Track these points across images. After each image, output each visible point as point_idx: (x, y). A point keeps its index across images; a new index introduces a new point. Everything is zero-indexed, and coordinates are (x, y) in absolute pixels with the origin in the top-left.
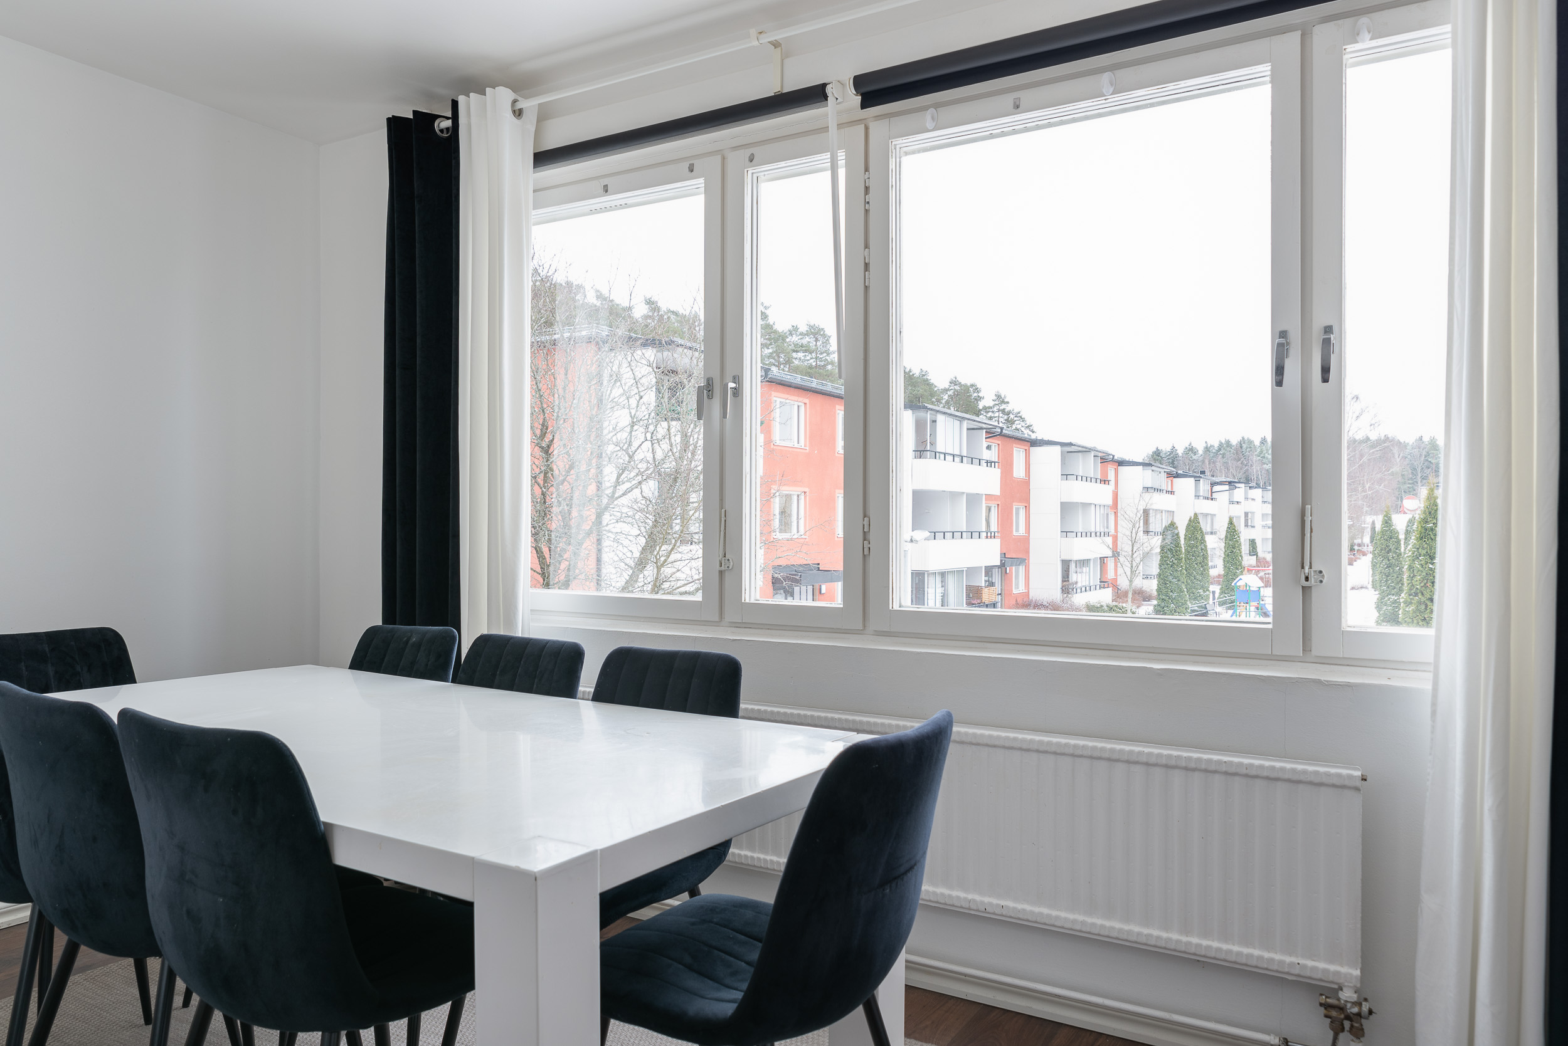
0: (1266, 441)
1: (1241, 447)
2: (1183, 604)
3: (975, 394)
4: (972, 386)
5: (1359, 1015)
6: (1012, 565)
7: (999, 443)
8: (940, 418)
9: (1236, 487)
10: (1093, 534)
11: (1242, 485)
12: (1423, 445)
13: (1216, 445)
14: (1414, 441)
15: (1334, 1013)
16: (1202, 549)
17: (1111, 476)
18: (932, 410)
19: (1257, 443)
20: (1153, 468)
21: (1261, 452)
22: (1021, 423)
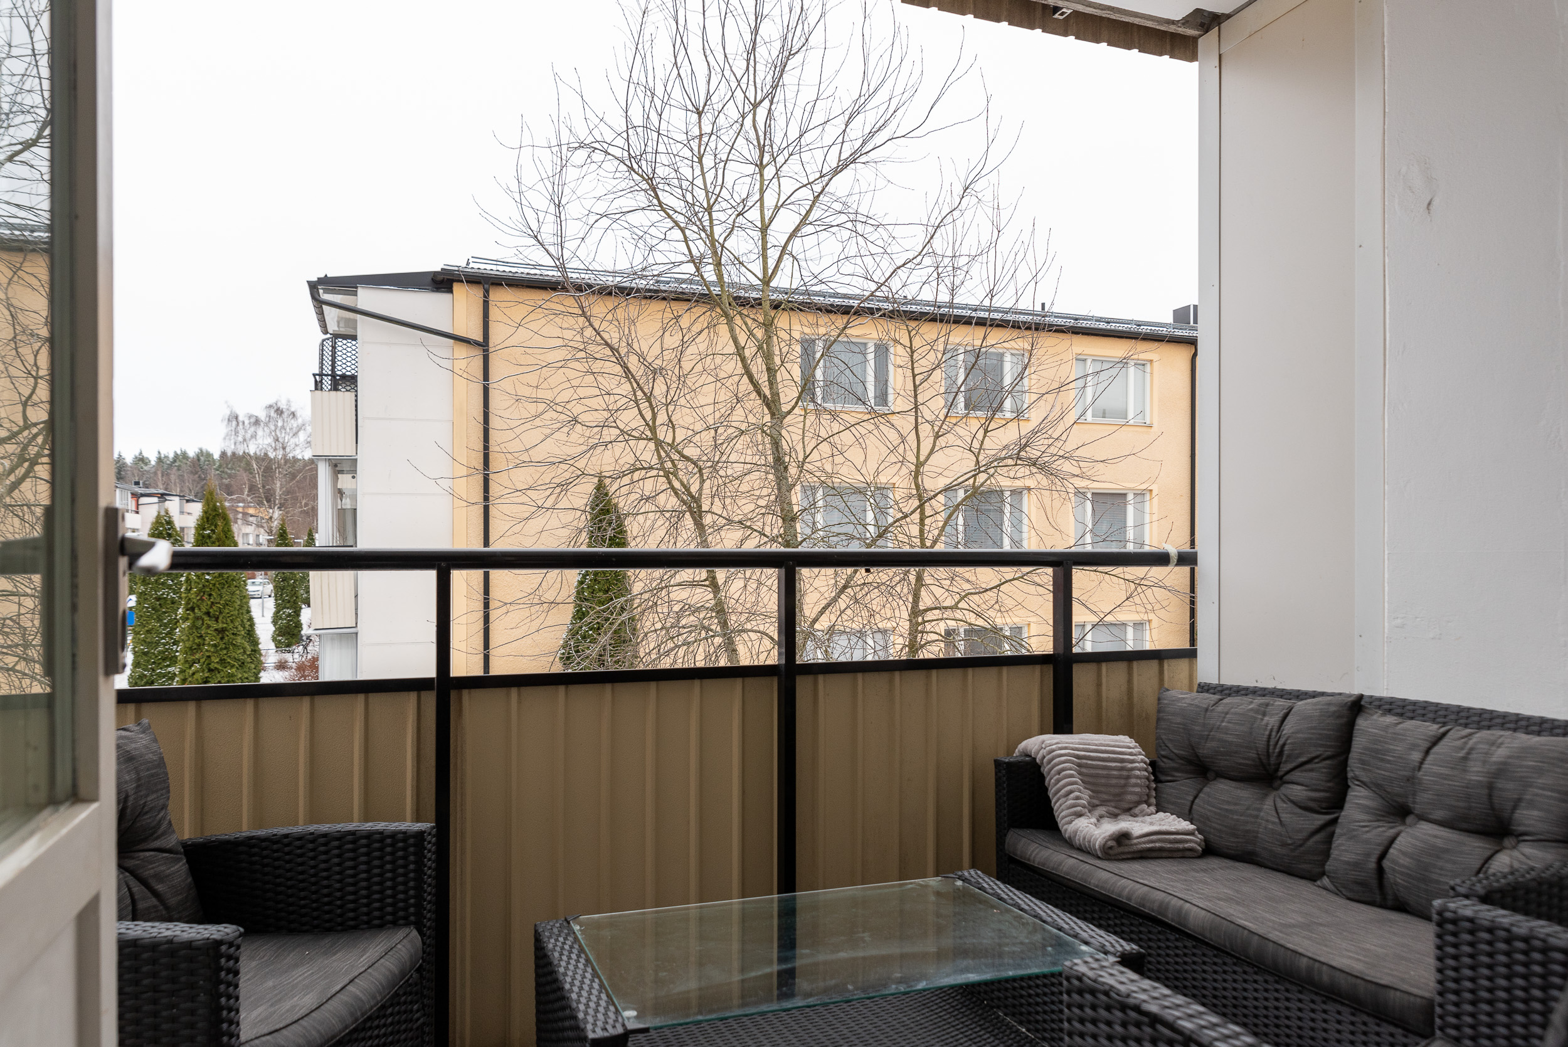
13: (171, 456)
19: (216, 456)
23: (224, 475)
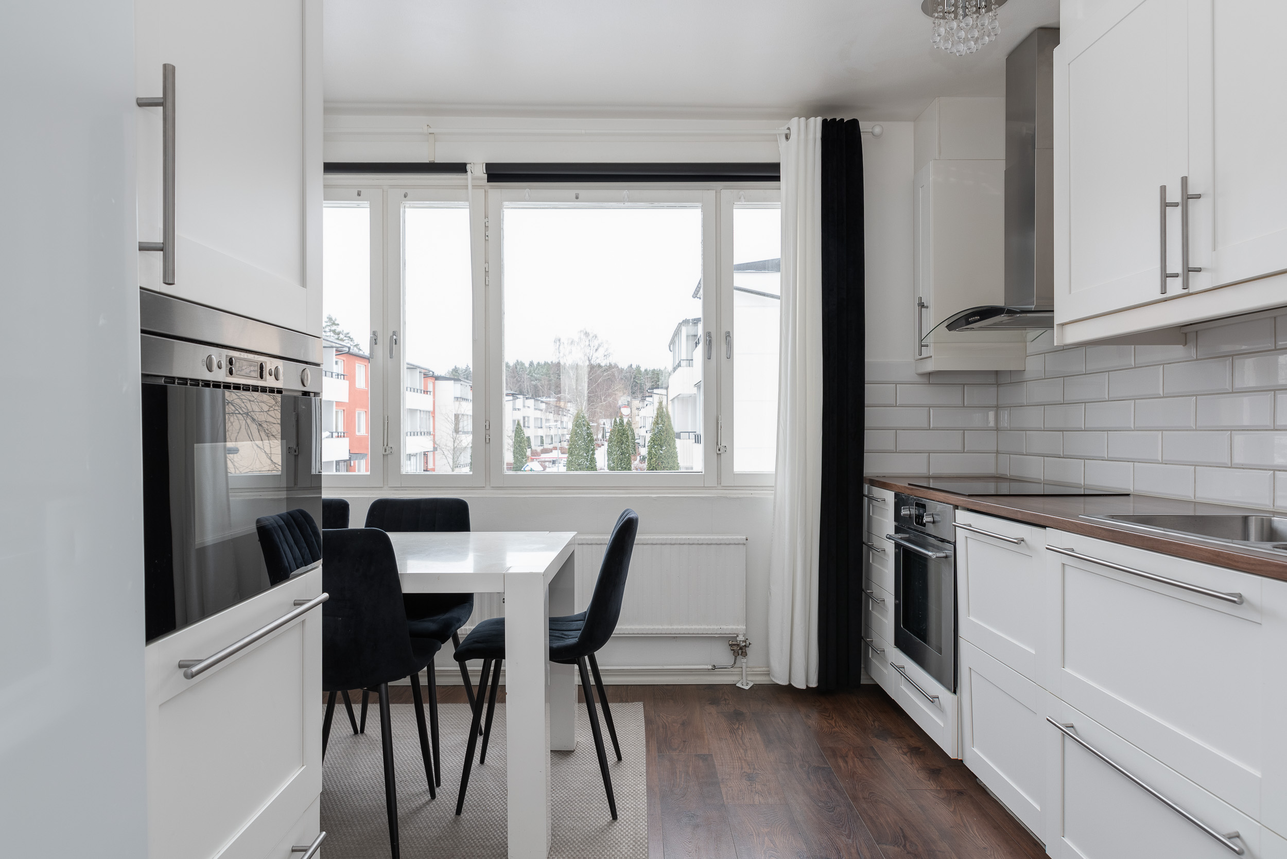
0: (533, 364)
1: (516, 368)
5: (745, 646)
6: (356, 460)
7: (345, 359)
9: (517, 398)
10: (419, 434)
11: (521, 397)
12: (632, 371)
14: (627, 367)
15: (735, 648)
17: (430, 388)
19: (527, 365)
20: (462, 382)
21: (530, 372)
22: (350, 342)
23: (532, 378)
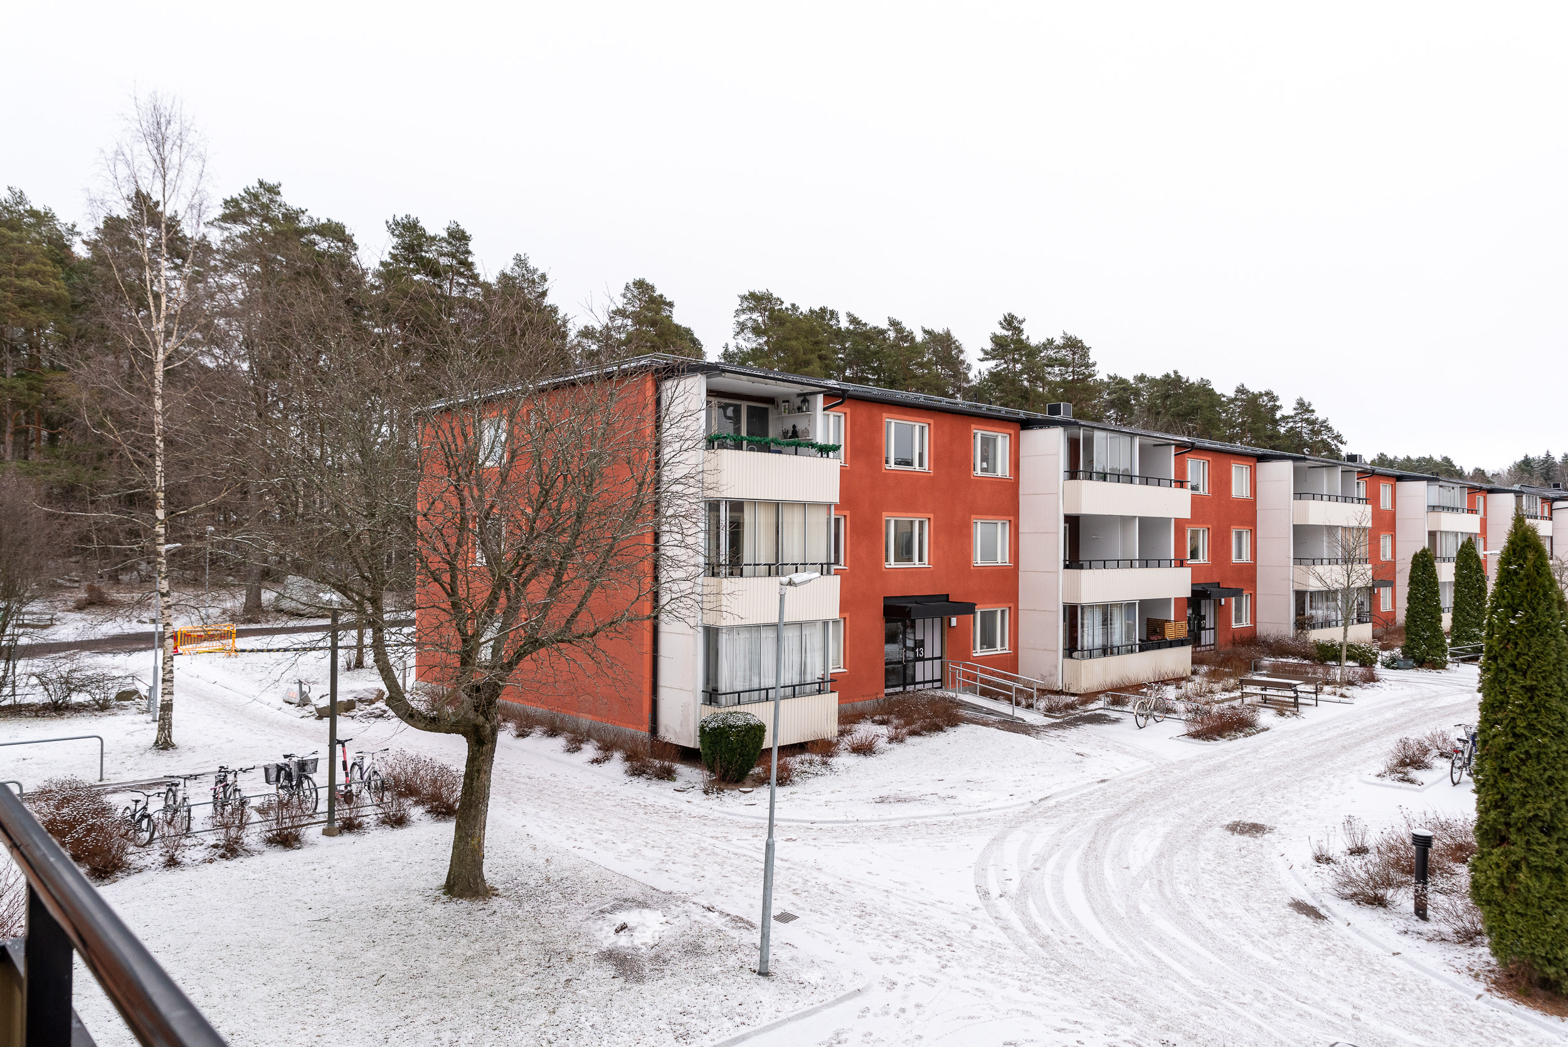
2: (1438, 646)
3: (1272, 403)
4: (1267, 394)
6: (1228, 596)
8: (1098, 436)
16: (1478, 580)
18: (1083, 426)
